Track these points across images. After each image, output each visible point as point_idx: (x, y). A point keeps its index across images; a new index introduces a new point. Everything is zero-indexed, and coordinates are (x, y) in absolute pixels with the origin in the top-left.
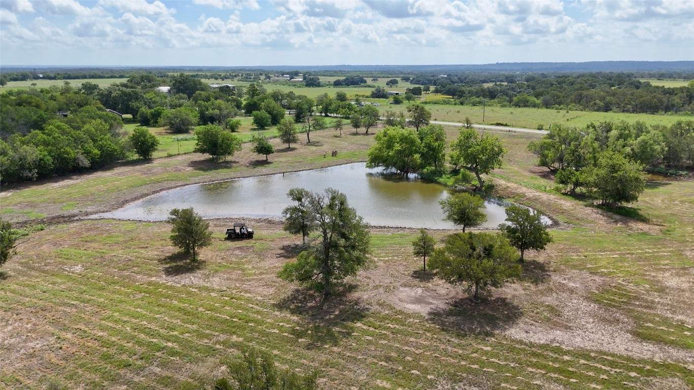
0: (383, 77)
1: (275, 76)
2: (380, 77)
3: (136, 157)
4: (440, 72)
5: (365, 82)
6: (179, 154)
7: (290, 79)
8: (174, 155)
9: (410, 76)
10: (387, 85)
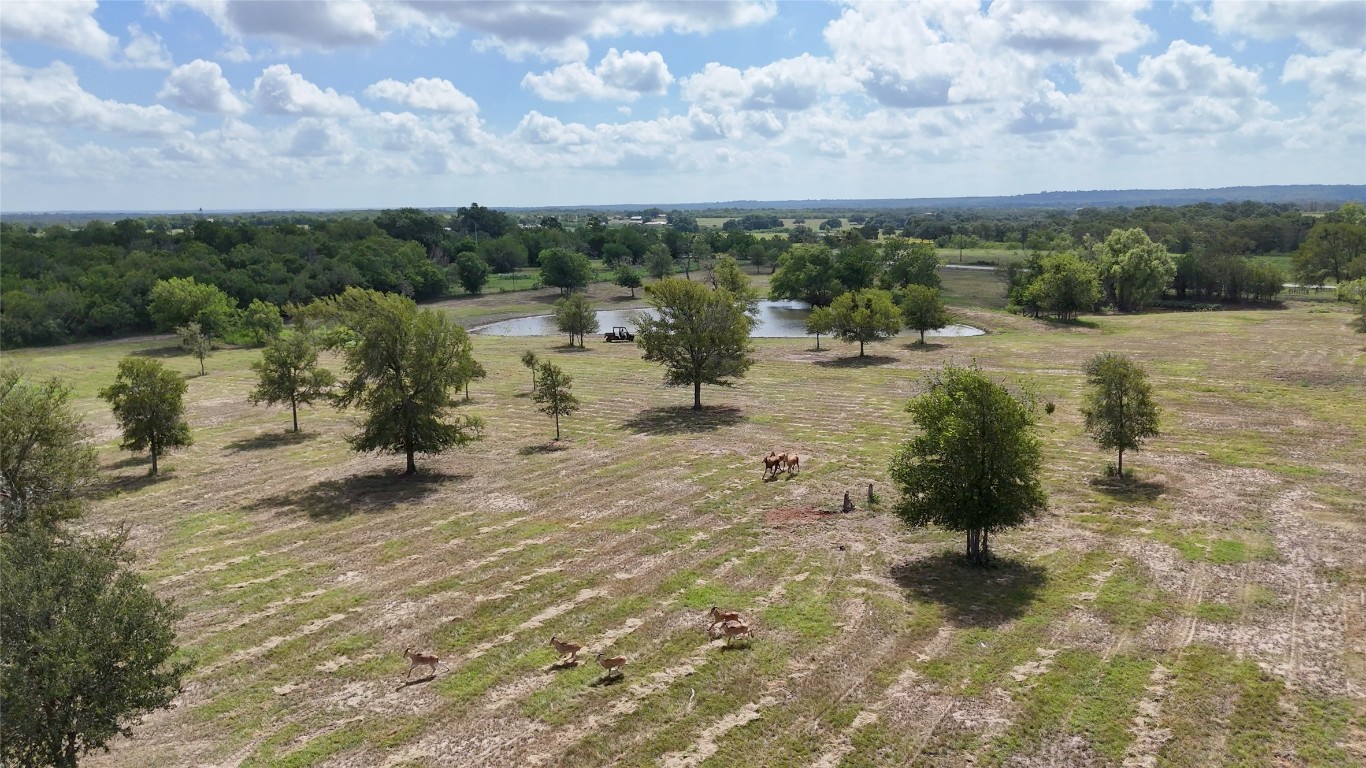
0: (816, 218)
1: (615, 218)
2: (809, 218)
3: (462, 290)
4: (927, 209)
5: (782, 225)
6: (514, 291)
7: (644, 222)
8: (509, 292)
9: (866, 214)
10: (821, 229)
